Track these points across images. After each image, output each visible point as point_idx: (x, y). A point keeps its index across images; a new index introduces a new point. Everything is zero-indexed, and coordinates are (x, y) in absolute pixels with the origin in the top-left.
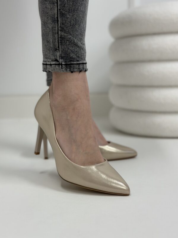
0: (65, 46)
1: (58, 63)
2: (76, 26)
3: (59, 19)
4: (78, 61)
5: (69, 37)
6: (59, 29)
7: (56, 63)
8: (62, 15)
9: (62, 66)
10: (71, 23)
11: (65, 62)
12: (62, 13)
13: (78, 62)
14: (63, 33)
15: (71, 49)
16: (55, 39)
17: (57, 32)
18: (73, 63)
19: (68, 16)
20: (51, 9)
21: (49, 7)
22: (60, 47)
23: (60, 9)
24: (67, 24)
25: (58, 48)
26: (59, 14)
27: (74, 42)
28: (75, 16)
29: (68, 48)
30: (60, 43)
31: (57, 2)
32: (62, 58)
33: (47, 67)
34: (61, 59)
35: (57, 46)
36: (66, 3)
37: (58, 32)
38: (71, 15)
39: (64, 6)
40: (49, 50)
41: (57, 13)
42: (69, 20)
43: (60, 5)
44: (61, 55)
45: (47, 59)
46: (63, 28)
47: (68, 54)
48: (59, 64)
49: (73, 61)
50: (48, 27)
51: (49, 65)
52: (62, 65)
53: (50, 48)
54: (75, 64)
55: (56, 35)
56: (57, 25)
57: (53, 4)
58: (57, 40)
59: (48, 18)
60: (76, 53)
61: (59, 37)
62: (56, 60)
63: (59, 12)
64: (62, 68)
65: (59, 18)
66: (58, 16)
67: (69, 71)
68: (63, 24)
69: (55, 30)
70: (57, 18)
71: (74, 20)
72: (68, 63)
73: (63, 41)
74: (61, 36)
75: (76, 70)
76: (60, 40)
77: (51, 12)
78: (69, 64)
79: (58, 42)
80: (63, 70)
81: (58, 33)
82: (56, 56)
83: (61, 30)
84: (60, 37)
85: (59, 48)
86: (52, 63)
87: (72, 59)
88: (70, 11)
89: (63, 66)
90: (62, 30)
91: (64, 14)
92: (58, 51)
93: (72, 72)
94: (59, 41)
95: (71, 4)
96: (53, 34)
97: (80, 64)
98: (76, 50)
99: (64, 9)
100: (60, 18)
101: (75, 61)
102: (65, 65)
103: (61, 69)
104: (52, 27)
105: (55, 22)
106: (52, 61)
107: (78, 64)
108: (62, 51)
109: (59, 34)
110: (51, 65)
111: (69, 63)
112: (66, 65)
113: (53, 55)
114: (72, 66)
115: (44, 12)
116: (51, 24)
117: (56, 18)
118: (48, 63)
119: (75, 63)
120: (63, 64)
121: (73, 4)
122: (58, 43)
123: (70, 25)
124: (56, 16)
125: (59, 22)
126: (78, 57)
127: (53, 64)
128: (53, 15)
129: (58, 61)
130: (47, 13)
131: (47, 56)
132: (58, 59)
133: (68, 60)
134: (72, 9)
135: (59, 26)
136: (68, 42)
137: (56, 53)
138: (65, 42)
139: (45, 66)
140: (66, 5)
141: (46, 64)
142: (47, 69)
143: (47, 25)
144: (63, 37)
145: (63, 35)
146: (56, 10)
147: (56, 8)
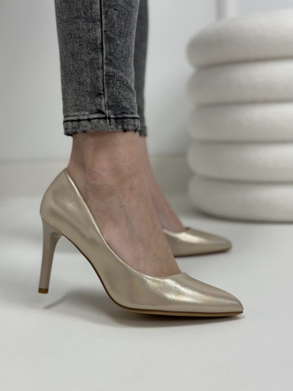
0: (114, 89)
1: (104, 116)
3: (104, 46)
5: (120, 74)
6: (105, 61)
7: (99, 117)
8: (110, 40)
9: (110, 122)
10: (123, 53)
11: (114, 115)
12: (109, 38)
13: (134, 116)
14: (111, 69)
15: (123, 94)
16: (97, 78)
17: (101, 66)
18: (126, 116)
19: (119, 42)
20: (89, 31)
21: (85, 28)
22: (106, 90)
23: (105, 31)
24: (118, 54)
25: (102, 92)
26: (104, 38)
27: (127, 83)
28: (128, 44)
29: (119, 93)
31: (102, 19)
32: (109, 107)
33: (78, 125)
35: (102, 89)
36: (115, 23)
37: (103, 66)
38: (123, 41)
39: (113, 27)
40: (83, 96)
41: (100, 37)
42: (120, 48)
43: (106, 24)
44: (108, 103)
45: (78, 110)
46: (111, 61)
47: (118, 102)
48: (105, 118)
49: (126, 113)
50: (82, 60)
51: (85, 120)
52: (110, 118)
53: (87, 93)
54: (130, 118)
55: (100, 72)
56: (101, 55)
57: (94, 22)
58: (100, 80)
59: (82, 44)
60: (129, 101)
61: (104, 74)
62: (100, 112)
63: (104, 35)
64: (110, 125)
65: (104, 44)
66: (102, 41)
67: (121, 129)
68: (111, 54)
69: (97, 63)
70: (102, 44)
71: (127, 48)
72: (119, 116)
73: (111, 81)
74: (108, 73)
75: (130, 127)
76: (106, 80)
78: (120, 118)
79: (103, 82)
80: (112, 127)
81: (102, 68)
82: (100, 105)
83: (107, 64)
84: (106, 75)
85: (104, 92)
86: (91, 116)
87: (124, 110)
88: (122, 35)
89: (113, 121)
90: (110, 63)
91: (113, 39)
92: (102, 96)
93: (125, 131)
94: (105, 82)
95: (123, 24)
96: (94, 70)
99: (113, 31)
100: (106, 45)
101: (129, 114)
102: (114, 119)
104: (92, 60)
105: (97, 50)
106: (92, 113)
107: (133, 118)
108: (109, 97)
109: (104, 69)
110: (89, 120)
111: (121, 116)
113: (93, 103)
114: (126, 120)
115: (73, 36)
116: (90, 54)
117: (98, 44)
118: (82, 118)
119: (130, 116)
120: (112, 118)
121: (125, 24)
122: (103, 84)
123: (122, 57)
124: (99, 42)
125: (104, 51)
127: (94, 119)
128: (93, 40)
129: (103, 113)
130: (80, 37)
131: (78, 107)
132: (103, 109)
133: (119, 112)
134: (125, 32)
135: (104, 57)
136: (118, 82)
137: (99, 100)
138: (113, 82)
139: (75, 123)
140: (116, 26)
141: (79, 121)
142: (79, 128)
143: (79, 56)
144: (111, 74)
145: (111, 71)
146: (100, 31)
147: (100, 29)
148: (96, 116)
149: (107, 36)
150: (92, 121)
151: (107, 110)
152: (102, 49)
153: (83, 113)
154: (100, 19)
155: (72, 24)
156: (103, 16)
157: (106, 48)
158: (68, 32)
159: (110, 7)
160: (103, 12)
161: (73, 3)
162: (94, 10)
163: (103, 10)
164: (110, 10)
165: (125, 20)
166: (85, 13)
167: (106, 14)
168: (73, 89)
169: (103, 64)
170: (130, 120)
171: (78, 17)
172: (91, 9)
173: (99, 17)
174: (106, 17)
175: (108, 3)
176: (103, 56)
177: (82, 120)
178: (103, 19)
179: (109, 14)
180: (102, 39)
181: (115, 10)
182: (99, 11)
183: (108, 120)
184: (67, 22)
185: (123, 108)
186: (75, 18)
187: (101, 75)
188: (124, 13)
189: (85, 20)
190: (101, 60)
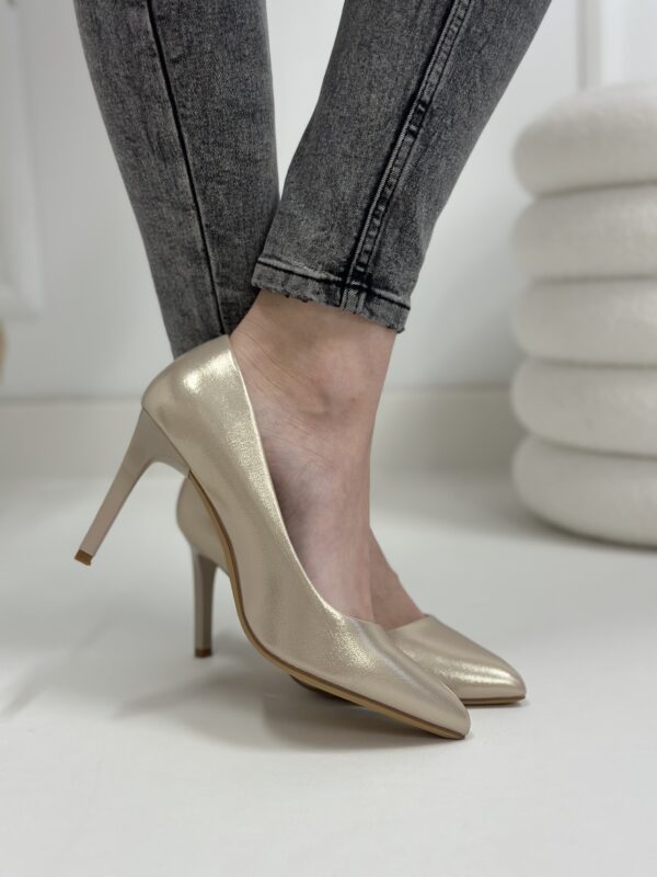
3: (210, 254)
6: (216, 280)
8: (219, 240)
12: (216, 236)
14: (229, 292)
16: (208, 310)
17: (210, 290)
19: (237, 241)
20: (180, 224)
21: (173, 218)
23: (207, 226)
26: (207, 240)
31: (197, 205)
36: (223, 207)
37: (214, 289)
39: (221, 215)
41: (200, 238)
43: (207, 213)
46: (228, 278)
50: (179, 274)
55: (210, 300)
56: (206, 270)
57: (185, 210)
58: (213, 313)
59: (174, 247)
61: (219, 302)
63: (206, 233)
65: (210, 250)
66: (205, 245)
68: (225, 265)
69: (204, 284)
70: (205, 250)
73: (234, 313)
74: (226, 299)
76: (224, 312)
77: (183, 234)
81: (214, 292)
83: (221, 284)
84: (222, 304)
88: (242, 226)
90: (226, 281)
91: (224, 237)
94: (222, 316)
95: (241, 204)
96: (200, 296)
99: (221, 224)
100: (213, 251)
104: (194, 278)
105: (198, 261)
109: (218, 294)
115: (157, 229)
116: (188, 268)
117: (200, 250)
121: (245, 203)
122: (220, 320)
124: (200, 246)
125: (212, 262)
128: (189, 243)
130: (168, 235)
134: (247, 219)
135: (214, 272)
138: (238, 314)
140: (226, 212)
144: (230, 301)
145: (229, 296)
146: (198, 227)
147: (197, 223)
149: (213, 234)
152: (208, 258)
154: (194, 204)
155: (151, 209)
156: (199, 199)
157: (215, 255)
159: (208, 179)
160: (196, 191)
161: (144, 171)
162: (180, 190)
163: (196, 187)
164: (210, 185)
165: (244, 196)
166: (167, 191)
167: (204, 193)
169: (213, 285)
172: (176, 185)
173: (191, 201)
174: (204, 200)
175: (203, 173)
176: (210, 271)
178: (200, 203)
179: (208, 193)
180: (204, 241)
181: (220, 183)
182: (189, 189)
186: (153, 199)
187: (212, 305)
188: (240, 185)
189: (169, 205)
190: (209, 279)
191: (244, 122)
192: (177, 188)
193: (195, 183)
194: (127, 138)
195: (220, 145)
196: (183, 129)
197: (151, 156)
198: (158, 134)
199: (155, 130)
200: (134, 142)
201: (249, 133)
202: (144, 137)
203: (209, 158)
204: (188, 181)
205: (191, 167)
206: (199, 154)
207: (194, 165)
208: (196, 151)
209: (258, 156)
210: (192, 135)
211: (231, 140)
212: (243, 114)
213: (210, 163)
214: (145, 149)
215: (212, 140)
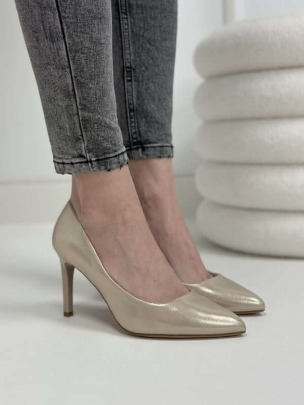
0: (92, 132)
1: (85, 160)
2: (104, 98)
3: (76, 92)
4: (115, 151)
5: (97, 117)
6: (79, 107)
7: (81, 161)
9: (92, 164)
10: (97, 95)
11: (95, 157)
12: (80, 83)
13: (117, 153)
14: (86, 114)
15: (102, 135)
16: (74, 124)
17: (76, 112)
18: (108, 156)
19: (91, 85)
20: (60, 77)
21: (56, 74)
22: (84, 135)
23: (75, 77)
24: (91, 97)
25: (81, 137)
26: (75, 85)
27: (106, 124)
28: (101, 83)
29: (98, 135)
30: (83, 128)
32: (90, 151)
33: (64, 167)
34: (89, 153)
35: (80, 134)
36: (84, 67)
37: (78, 112)
38: (95, 83)
39: (83, 71)
40: (65, 140)
41: (71, 84)
42: (93, 91)
43: (75, 70)
44: (88, 146)
45: (62, 153)
46: (85, 106)
47: (98, 145)
48: (87, 162)
49: (109, 153)
50: (58, 105)
51: (69, 164)
52: (91, 161)
53: (67, 138)
54: (112, 157)
55: (76, 118)
56: (74, 102)
57: (63, 69)
58: (77, 125)
59: (56, 91)
60: (110, 140)
61: (81, 119)
62: (81, 156)
63: (74, 81)
64: (92, 167)
65: (76, 90)
66: (73, 87)
67: (104, 169)
68: (84, 99)
69: (72, 110)
70: (74, 90)
71: (101, 89)
72: (101, 158)
73: (88, 125)
74: (84, 117)
75: (114, 166)
76: (83, 125)
77: (61, 83)
78: (102, 160)
79: (80, 127)
80: (95, 169)
81: (78, 114)
82: (80, 149)
83: (82, 109)
85: (83, 137)
86: (74, 161)
87: (106, 151)
88: (93, 78)
89: (95, 163)
90: (84, 108)
91: (84, 83)
92: (81, 141)
93: (109, 170)
94: (82, 126)
95: (93, 66)
96: (70, 117)
97: (119, 155)
98: (110, 135)
99: (83, 76)
100: (78, 91)
101: (111, 153)
102: (96, 161)
103: (91, 169)
104: (67, 106)
105: (70, 97)
106: (74, 157)
107: (116, 156)
108: (89, 141)
109: (80, 114)
110: (72, 164)
111: (103, 158)
112: (98, 160)
113: (74, 147)
114: (108, 160)
115: (47, 81)
116: (64, 101)
117: (71, 91)
118: (66, 161)
119: (112, 155)
120: (94, 161)
121: (96, 65)
122: (81, 129)
123: (96, 99)
124: (71, 88)
125: (77, 97)
126: (115, 145)
127: (77, 163)
128: (65, 87)
129: (84, 157)
130: (53, 84)
131: (62, 150)
132: (84, 153)
133: (100, 153)
134: (96, 74)
135: (78, 103)
136: (96, 125)
137: (79, 144)
138: (90, 126)
139: (61, 165)
140: (85, 70)
141: (63, 163)
142: (65, 170)
143: (56, 101)
144: (87, 118)
146: (70, 78)
147: (69, 76)
148: (78, 160)
149: (78, 82)
150: (75, 165)
151: (87, 154)
152: (75, 95)
153: (66, 156)
154: (68, 65)
155: (44, 70)
156: (71, 62)
157: (79, 93)
158: (43, 77)
159: (76, 51)
160: (70, 58)
161: (41, 49)
162: (61, 57)
163: (70, 55)
164: (77, 54)
165: (95, 61)
166: (54, 59)
167: (74, 59)
168: (56, 133)
169: (78, 110)
170: (113, 159)
171: (48, 64)
172: (58, 55)
173: (67, 64)
174: (74, 63)
175: (74, 48)
176: (76, 102)
177: (67, 164)
178: (71, 65)
179: (76, 59)
180: (73, 85)
181: (83, 53)
182: (66, 57)
183: (89, 163)
184: (40, 67)
185: (104, 149)
186: (46, 64)
187: (77, 121)
188: (93, 55)
189: (54, 66)
190: (75, 106)
191: (96, 22)
192: (59, 57)
193: (69, 54)
194: (33, 31)
195: (83, 33)
196: (64, 24)
197: (45, 40)
198: (50, 28)
199: (48, 26)
200: (37, 33)
201: (98, 28)
202: (43, 30)
203: (77, 40)
204: (65, 52)
205: (68, 45)
206: (72, 37)
207: (69, 43)
208: (70, 36)
209: (103, 41)
210: (68, 27)
211: (89, 31)
212: (95, 18)
213: (78, 43)
214: (42, 36)
215: (79, 30)
